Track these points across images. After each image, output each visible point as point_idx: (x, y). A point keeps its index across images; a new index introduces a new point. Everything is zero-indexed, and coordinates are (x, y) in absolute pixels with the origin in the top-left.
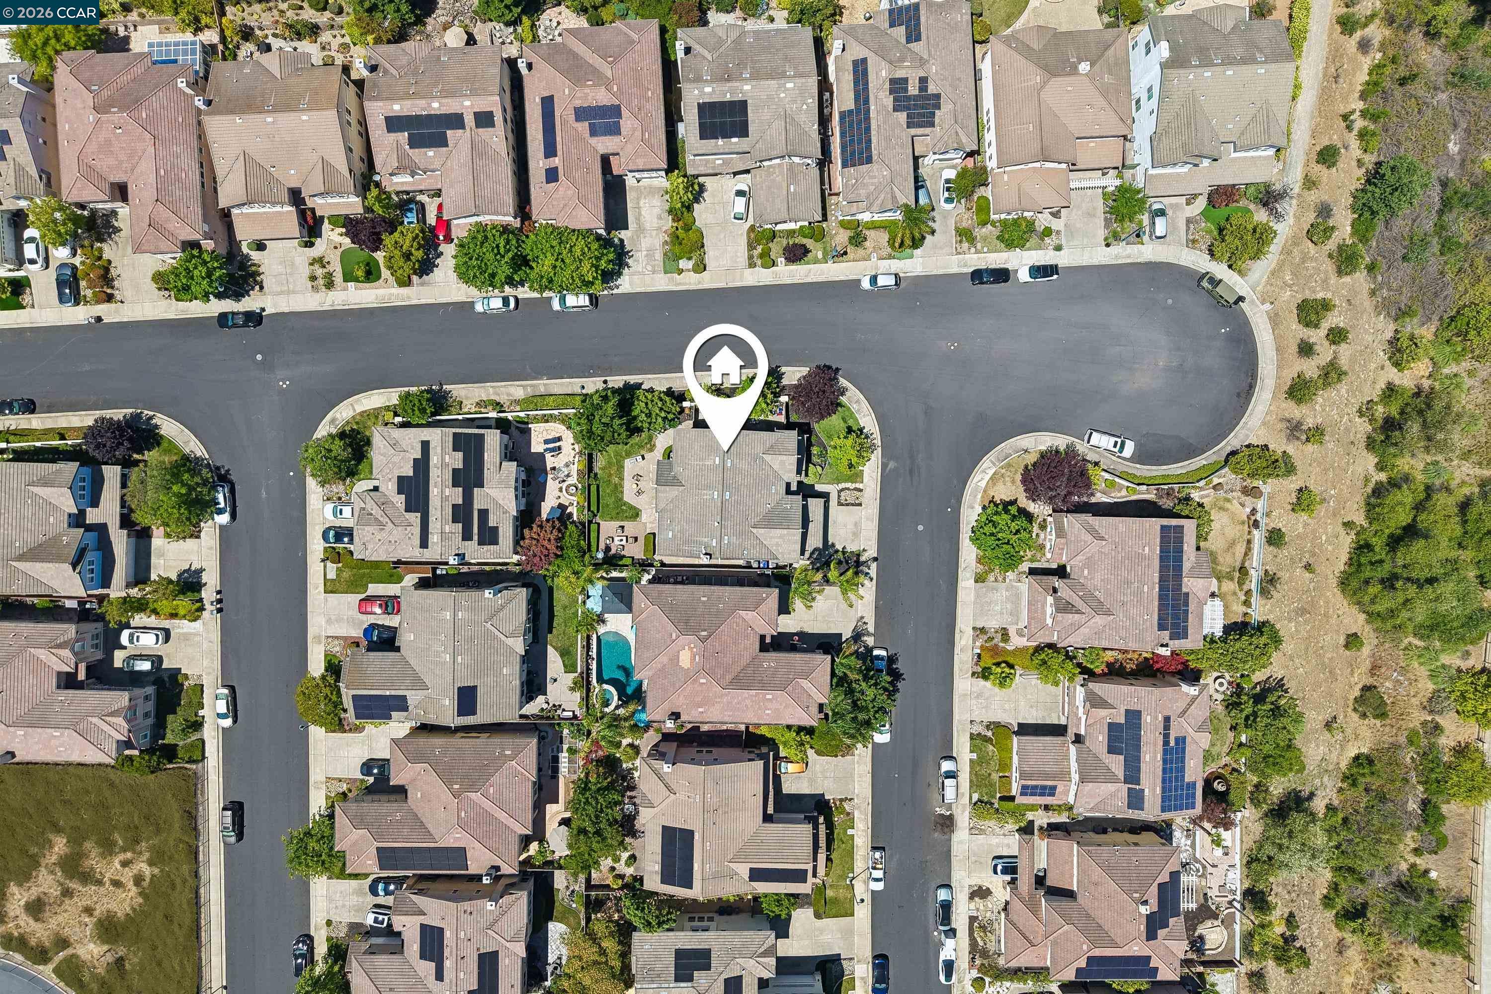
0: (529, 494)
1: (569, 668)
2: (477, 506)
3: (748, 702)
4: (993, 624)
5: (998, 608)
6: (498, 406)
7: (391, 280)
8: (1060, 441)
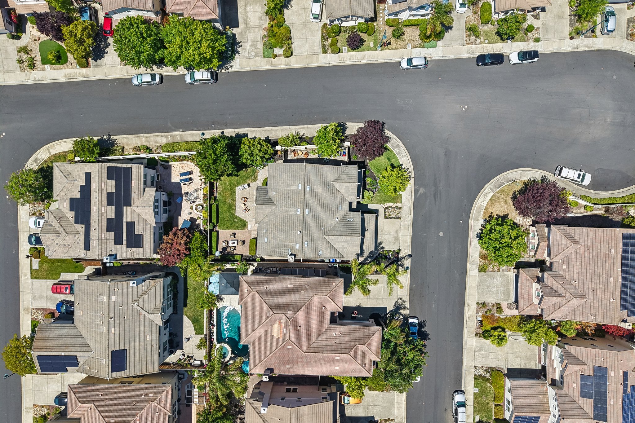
0: (169, 211)
1: (199, 331)
2: (126, 219)
3: (323, 362)
4: (490, 300)
5: (494, 290)
6: (149, 150)
7: (75, 62)
8: (537, 174)
